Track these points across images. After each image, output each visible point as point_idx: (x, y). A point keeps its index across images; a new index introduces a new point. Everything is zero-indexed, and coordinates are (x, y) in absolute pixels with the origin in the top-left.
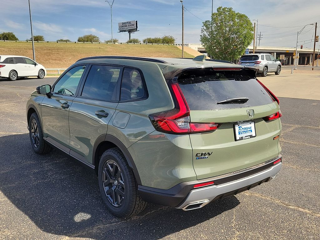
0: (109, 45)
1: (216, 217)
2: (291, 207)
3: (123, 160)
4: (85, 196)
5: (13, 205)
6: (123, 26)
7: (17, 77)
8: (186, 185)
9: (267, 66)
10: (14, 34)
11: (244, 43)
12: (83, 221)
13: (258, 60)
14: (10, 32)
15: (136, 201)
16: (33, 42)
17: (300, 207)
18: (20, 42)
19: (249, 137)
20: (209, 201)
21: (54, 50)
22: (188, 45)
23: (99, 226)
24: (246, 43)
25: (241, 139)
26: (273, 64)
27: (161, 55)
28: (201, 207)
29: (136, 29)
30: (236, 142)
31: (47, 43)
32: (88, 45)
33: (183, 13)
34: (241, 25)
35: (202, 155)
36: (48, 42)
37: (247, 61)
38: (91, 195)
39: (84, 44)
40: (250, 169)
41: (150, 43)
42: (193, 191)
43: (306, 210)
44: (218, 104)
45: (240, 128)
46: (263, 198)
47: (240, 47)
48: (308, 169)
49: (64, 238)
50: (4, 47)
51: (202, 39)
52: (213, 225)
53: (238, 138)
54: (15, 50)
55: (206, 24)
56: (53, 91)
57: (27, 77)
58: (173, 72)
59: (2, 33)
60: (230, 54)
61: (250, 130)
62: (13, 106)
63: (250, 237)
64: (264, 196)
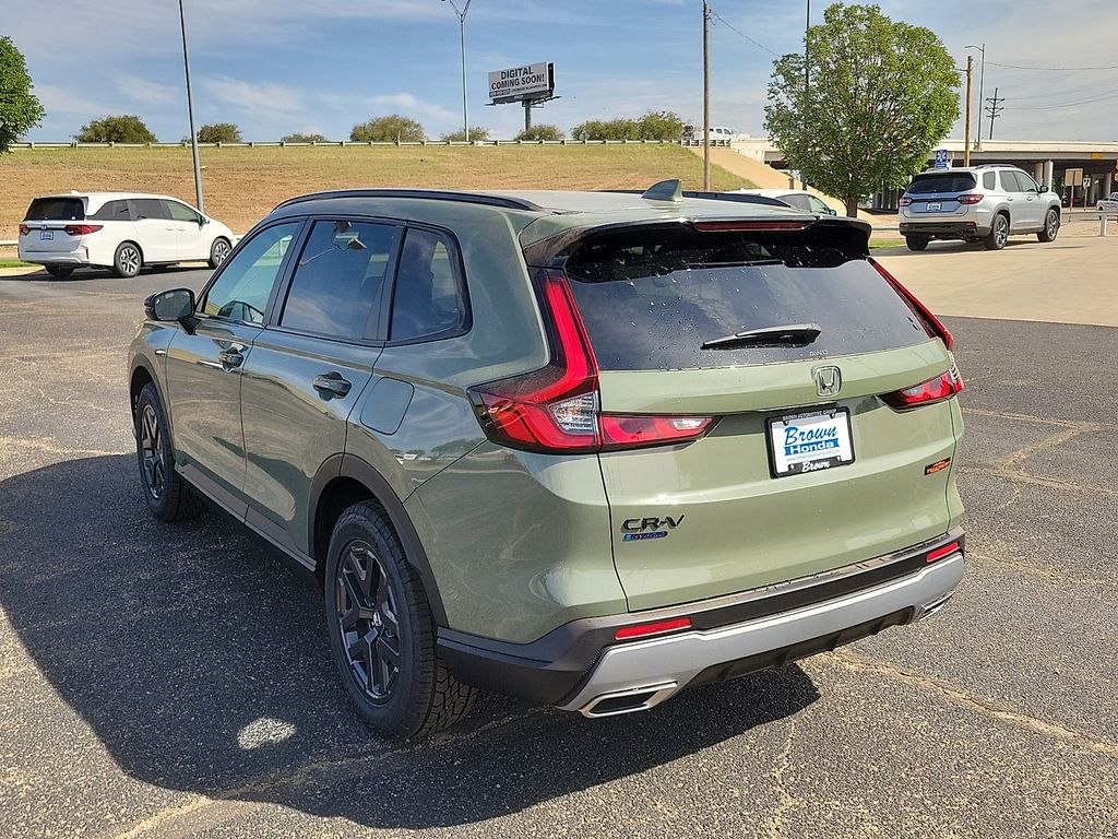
0: (454, 150)
1: (722, 743)
2: (1002, 715)
3: (392, 542)
4: (289, 661)
5: (51, 689)
6: (504, 84)
7: (139, 264)
8: (587, 629)
9: (1005, 213)
10: (141, 121)
11: (923, 130)
12: (267, 748)
13: (973, 191)
14: (130, 115)
15: (435, 681)
16: (197, 145)
17: (1037, 715)
18: (160, 148)
19: (827, 464)
20: (674, 685)
21: (270, 173)
22: (728, 142)
23: (314, 766)
24: (932, 132)
25: (796, 470)
26: (1032, 201)
27: (632, 181)
28: (648, 705)
29: (551, 91)
30: (776, 480)
31: (246, 150)
32: (383, 152)
33: (705, 32)
34: (913, 68)
35: (644, 526)
36: (251, 144)
37: (933, 196)
38: (311, 660)
39: (369, 149)
40: (832, 576)
41: (597, 139)
42: (614, 651)
43: (1055, 729)
44: (705, 347)
45: (792, 432)
46: (906, 680)
47: (909, 146)
48: (1094, 583)
49: (194, 803)
50: (107, 165)
51: (772, 121)
52: (705, 769)
53: (781, 467)
54: (142, 174)
55: (785, 67)
56: (203, 311)
57: (174, 263)
58: (553, 241)
59: (105, 119)
60: (873, 171)
61: (831, 438)
62: (112, 363)
63: (830, 815)
64: (913, 675)
